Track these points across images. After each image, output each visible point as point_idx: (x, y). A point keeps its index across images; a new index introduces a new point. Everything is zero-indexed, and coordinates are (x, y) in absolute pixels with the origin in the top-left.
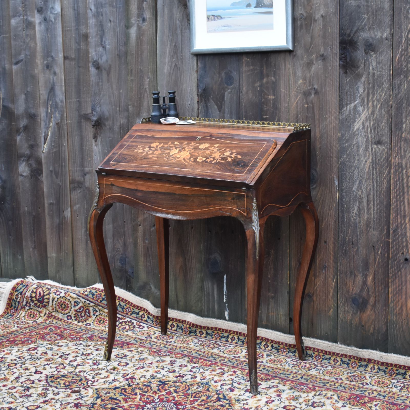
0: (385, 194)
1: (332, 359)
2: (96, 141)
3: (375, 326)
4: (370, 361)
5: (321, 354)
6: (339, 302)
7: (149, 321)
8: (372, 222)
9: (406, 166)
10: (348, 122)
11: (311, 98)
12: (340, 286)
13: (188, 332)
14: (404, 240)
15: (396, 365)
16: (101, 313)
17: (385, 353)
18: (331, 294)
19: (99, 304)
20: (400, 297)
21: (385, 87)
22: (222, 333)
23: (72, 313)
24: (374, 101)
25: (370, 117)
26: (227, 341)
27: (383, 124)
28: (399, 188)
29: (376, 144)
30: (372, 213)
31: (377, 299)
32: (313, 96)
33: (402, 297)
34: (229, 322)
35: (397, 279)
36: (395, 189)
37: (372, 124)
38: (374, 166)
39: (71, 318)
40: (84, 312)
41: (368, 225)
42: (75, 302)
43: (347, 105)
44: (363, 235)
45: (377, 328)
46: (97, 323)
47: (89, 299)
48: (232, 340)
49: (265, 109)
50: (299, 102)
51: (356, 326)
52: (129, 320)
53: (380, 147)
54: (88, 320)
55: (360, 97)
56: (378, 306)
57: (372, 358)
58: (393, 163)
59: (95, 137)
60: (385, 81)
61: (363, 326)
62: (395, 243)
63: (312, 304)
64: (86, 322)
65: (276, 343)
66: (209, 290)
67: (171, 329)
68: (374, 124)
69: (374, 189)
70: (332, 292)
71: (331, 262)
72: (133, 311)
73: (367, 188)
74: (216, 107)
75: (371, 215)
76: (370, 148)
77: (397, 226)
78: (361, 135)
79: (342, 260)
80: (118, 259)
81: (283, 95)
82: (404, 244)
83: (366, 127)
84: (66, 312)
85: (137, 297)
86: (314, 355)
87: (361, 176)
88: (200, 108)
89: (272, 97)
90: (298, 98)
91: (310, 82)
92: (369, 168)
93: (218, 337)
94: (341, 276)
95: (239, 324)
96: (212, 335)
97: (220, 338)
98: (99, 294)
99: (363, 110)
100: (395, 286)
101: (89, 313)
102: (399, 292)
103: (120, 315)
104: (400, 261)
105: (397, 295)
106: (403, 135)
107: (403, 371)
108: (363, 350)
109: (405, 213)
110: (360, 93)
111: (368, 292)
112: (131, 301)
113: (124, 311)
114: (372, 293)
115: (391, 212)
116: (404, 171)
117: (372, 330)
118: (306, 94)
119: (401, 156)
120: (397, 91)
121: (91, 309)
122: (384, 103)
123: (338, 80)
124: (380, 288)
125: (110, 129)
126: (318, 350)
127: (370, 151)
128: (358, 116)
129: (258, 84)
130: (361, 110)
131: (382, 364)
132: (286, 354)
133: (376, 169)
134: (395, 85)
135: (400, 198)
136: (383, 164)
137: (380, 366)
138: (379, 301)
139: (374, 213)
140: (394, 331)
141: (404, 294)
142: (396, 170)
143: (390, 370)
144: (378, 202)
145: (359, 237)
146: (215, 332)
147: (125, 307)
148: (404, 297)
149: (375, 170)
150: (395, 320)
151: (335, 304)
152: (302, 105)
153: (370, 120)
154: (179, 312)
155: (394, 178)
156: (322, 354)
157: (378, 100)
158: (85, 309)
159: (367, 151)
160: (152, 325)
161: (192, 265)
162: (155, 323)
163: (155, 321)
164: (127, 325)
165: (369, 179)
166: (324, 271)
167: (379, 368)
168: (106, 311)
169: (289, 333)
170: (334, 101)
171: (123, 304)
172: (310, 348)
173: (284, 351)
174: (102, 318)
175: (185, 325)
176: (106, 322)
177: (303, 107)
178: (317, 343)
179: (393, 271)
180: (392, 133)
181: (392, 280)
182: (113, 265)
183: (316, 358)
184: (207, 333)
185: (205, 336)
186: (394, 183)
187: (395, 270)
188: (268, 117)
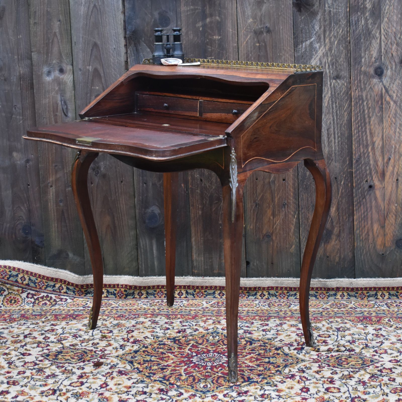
0: (346, 126)
1: (298, 294)
3: (340, 254)
4: (338, 289)
5: (285, 292)
6: (301, 237)
7: (69, 292)
8: (333, 155)
9: (367, 98)
10: (304, 59)
11: (263, 36)
12: (302, 221)
13: (124, 296)
14: (368, 168)
15: (366, 289)
16: (10, 291)
17: (355, 278)
18: (292, 230)
19: (7, 281)
20: (366, 223)
21: (342, 24)
24: (331, 38)
25: (327, 53)
27: (342, 60)
28: (361, 120)
29: (335, 79)
30: (333, 145)
31: (341, 228)
32: (265, 34)
33: (367, 223)
35: (362, 207)
36: (356, 120)
37: (329, 60)
38: (334, 100)
41: (329, 158)
43: (302, 42)
45: (342, 256)
46: (8, 304)
48: (179, 295)
49: (210, 50)
50: (249, 41)
51: (320, 258)
52: (45, 295)
53: (339, 82)
55: (316, 34)
56: (342, 235)
57: (340, 286)
58: (354, 96)
60: (342, 18)
61: (328, 257)
62: (358, 172)
63: (271, 243)
66: (146, 247)
68: (332, 60)
69: (334, 123)
70: (293, 228)
71: (291, 198)
72: (46, 284)
73: (326, 122)
74: (149, 50)
75: (332, 148)
76: (329, 83)
77: (360, 156)
79: (303, 195)
80: (20, 229)
81: (230, 34)
82: (368, 172)
83: (323, 63)
85: (50, 268)
86: (277, 294)
88: (129, 52)
89: (217, 37)
90: (248, 37)
91: (261, 20)
92: (328, 103)
93: (162, 295)
94: (303, 211)
95: (186, 277)
96: (154, 295)
98: (3, 271)
99: (320, 47)
100: (360, 213)
102: (365, 218)
103: (33, 290)
104: (364, 188)
105: (363, 222)
106: (363, 69)
107: (374, 293)
108: (331, 280)
109: (367, 143)
110: (316, 30)
111: (332, 222)
112: (42, 273)
113: (36, 286)
114: (337, 224)
115: (354, 143)
116: (365, 103)
117: (337, 259)
118: (258, 33)
119: (361, 89)
120: (354, 27)
122: (341, 39)
123: (292, 18)
124: (345, 217)
125: (5, 80)
126: (282, 288)
127: (329, 86)
128: (314, 53)
129: (200, 24)
130: (318, 47)
131: (352, 289)
132: (247, 298)
133: (336, 103)
134: (352, 22)
135: (362, 128)
136: (342, 97)
137: (349, 292)
138: (344, 230)
139: (335, 146)
140: (361, 256)
141: (369, 219)
142: (356, 102)
143: (360, 294)
144: (339, 134)
146: (158, 290)
147: (36, 281)
148: (370, 222)
149: (334, 104)
150: (361, 245)
151: (297, 240)
152: (252, 44)
153: (327, 56)
154: (108, 276)
155: (354, 111)
156: (287, 291)
157: (335, 37)
159: (325, 86)
160: (75, 296)
161: (123, 223)
162: (78, 294)
163: (78, 291)
164: (45, 300)
165: (329, 113)
166: (283, 209)
167: (348, 294)
168: (16, 288)
169: (247, 277)
170: (288, 39)
171: (33, 278)
172: (272, 288)
173: (243, 295)
174: (12, 297)
175: (118, 289)
176: (19, 301)
177: (255, 47)
178: (280, 281)
179: (357, 200)
180: (351, 68)
181: (357, 207)
182: (14, 236)
183: (280, 297)
184: (147, 293)
185: (145, 296)
186: (355, 115)
187: (359, 198)
188: (213, 57)
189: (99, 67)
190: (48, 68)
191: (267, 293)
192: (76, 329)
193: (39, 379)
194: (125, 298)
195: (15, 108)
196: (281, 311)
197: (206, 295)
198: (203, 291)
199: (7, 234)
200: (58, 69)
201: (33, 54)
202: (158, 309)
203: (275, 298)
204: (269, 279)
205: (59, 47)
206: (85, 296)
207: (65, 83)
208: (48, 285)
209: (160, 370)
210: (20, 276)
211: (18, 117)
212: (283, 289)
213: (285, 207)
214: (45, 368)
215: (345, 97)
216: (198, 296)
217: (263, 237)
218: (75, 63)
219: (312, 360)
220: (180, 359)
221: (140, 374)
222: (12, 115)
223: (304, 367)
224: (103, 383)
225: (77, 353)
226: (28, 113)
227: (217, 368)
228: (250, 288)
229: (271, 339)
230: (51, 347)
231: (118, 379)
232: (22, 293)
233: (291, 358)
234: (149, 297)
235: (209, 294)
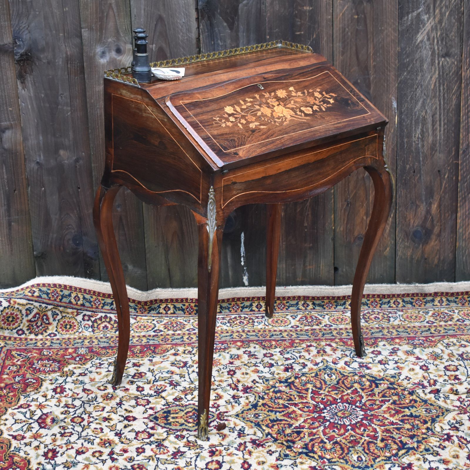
0: (453, 112)
1: (392, 301)
2: (23, 83)
3: (439, 256)
4: (436, 294)
5: (378, 299)
6: (397, 239)
7: (130, 310)
8: (438, 145)
10: (410, 33)
11: (362, 7)
12: (399, 221)
13: (195, 312)
15: (467, 293)
16: (64, 315)
17: (455, 282)
18: (387, 231)
19: (60, 304)
22: (242, 303)
23: (24, 324)
24: (442, 8)
26: (252, 310)
27: (453, 34)
29: (444, 57)
30: (438, 134)
31: (442, 227)
32: (365, 4)
34: (250, 288)
35: (467, 203)
36: (465, 105)
37: (439, 34)
38: (441, 81)
39: (23, 333)
40: (40, 320)
41: (433, 148)
42: (27, 310)
43: (408, 13)
44: (427, 160)
45: (442, 258)
46: (63, 330)
47: (45, 301)
48: (257, 308)
49: (299, 23)
50: (347, 13)
51: (417, 261)
52: (103, 315)
53: (448, 60)
54: (48, 329)
55: (424, 3)
56: (443, 234)
57: (439, 291)
58: (464, 77)
59: (21, 77)
61: (426, 259)
62: (465, 164)
64: (46, 332)
65: (319, 299)
67: (167, 313)
68: (441, 34)
69: (440, 108)
70: (389, 228)
72: (103, 302)
73: (432, 107)
74: (225, 24)
75: (436, 137)
76: (437, 62)
77: (468, 146)
78: (425, 48)
79: (401, 192)
80: (69, 240)
81: (324, 4)
83: (431, 38)
84: (14, 326)
85: (106, 283)
86: (368, 302)
87: (425, 94)
88: (201, 27)
89: (308, 8)
90: (346, 8)
92: (435, 85)
93: (238, 309)
94: (400, 209)
96: (228, 308)
97: (240, 309)
98: (53, 292)
99: (428, 19)
100: (464, 210)
101: (48, 319)
103: (89, 311)
105: (467, 219)
108: (429, 285)
111: (432, 221)
112: (97, 290)
113: (92, 305)
114: (438, 222)
115: (461, 131)
117: (436, 261)
118: (357, 3)
121: (49, 314)
122: (454, 9)
124: (447, 215)
125: (49, 63)
126: (374, 296)
127: (437, 65)
128: (421, 26)
130: (426, 19)
131: (452, 294)
132: (335, 308)
133: (444, 85)
136: (451, 78)
137: (449, 298)
138: (445, 229)
139: (440, 135)
140: (463, 257)
142: (467, 84)
143: (461, 299)
144: (446, 121)
145: (422, 163)
146: (233, 303)
147: (92, 300)
149: (442, 86)
150: (464, 245)
151: (393, 242)
152: (350, 16)
153: (437, 30)
154: (174, 290)
155: (464, 94)
156: (379, 299)
157: (447, 7)
158: (42, 315)
159: (432, 65)
160: (137, 314)
161: (192, 228)
162: (140, 311)
163: (141, 308)
164: (104, 322)
165: (435, 97)
167: (448, 300)
168: (70, 311)
169: (334, 285)
170: (392, 9)
171: (87, 296)
172: (363, 296)
173: (331, 305)
174: (67, 321)
175: (187, 304)
176: (75, 326)
177: (352, 19)
178: (371, 288)
179: (462, 195)
180: (464, 43)
181: (461, 203)
182: (62, 248)
183: (372, 305)
186: (465, 98)
187: (465, 193)
188: (302, 33)
189: (164, 45)
190: (102, 48)
192: (166, 370)
193: (166, 460)
195: (62, 97)
196: (383, 328)
197: (289, 307)
198: (285, 302)
199: (53, 246)
200: (115, 48)
201: (83, 30)
202: (243, 331)
203: (366, 307)
205: (116, 22)
206: (148, 313)
208: (105, 302)
209: (295, 435)
210: (73, 295)
211: (65, 108)
212: (376, 297)
214: (164, 440)
215: (454, 78)
216: (279, 308)
217: (354, 240)
219: (457, 409)
220: (309, 415)
221: (277, 444)
222: (58, 106)
223: (454, 422)
224: (243, 461)
225: (188, 412)
226: (78, 102)
227: (360, 429)
228: (339, 298)
229: (395, 377)
230: (153, 404)
231: (257, 454)
232: (77, 315)
233: (432, 407)
234: (223, 312)
235: (292, 306)
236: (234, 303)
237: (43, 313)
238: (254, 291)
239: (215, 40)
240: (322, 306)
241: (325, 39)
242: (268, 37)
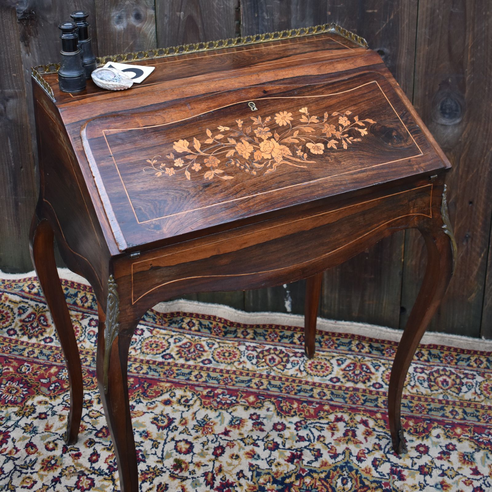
1: (473, 359)
5: (454, 354)
6: (487, 284)
7: (147, 319)
13: (223, 333)
18: (475, 273)
22: (281, 332)
23: (17, 324)
26: (292, 343)
34: (293, 316)
39: (15, 333)
40: (36, 320)
42: (20, 308)
47: (43, 299)
54: (45, 331)
59: (25, 38)
64: (42, 335)
65: (378, 342)
67: (190, 330)
70: (476, 270)
71: (479, 230)
84: (4, 325)
86: (442, 355)
93: (275, 338)
96: (264, 336)
97: (279, 338)
101: (46, 320)
103: (97, 315)
126: (449, 348)
146: (270, 330)
151: (481, 287)
154: (201, 304)
158: (38, 316)
160: (155, 325)
162: (160, 322)
163: (160, 319)
166: (464, 243)
168: (74, 313)
169: (399, 328)
172: (435, 347)
175: (214, 323)
176: (78, 332)
178: (447, 339)
183: (446, 359)
184: (255, 333)
185: (252, 337)
188: (376, 11)
189: (195, 14)
190: (118, 12)
191: (427, 352)
192: (142, 430)
194: (224, 336)
197: (339, 345)
198: (335, 338)
200: (134, 13)
202: (267, 376)
203: (438, 361)
204: (432, 333)
206: (169, 326)
207: (145, 36)
210: (80, 295)
212: (452, 350)
213: (467, 241)
216: (326, 345)
218: (158, 6)
232: (83, 318)
234: (257, 338)
235: (343, 344)
236: (272, 330)
237: (40, 314)
238: (297, 320)
239: (260, 12)
240: (381, 351)
241: (406, 21)
242: (329, 13)
